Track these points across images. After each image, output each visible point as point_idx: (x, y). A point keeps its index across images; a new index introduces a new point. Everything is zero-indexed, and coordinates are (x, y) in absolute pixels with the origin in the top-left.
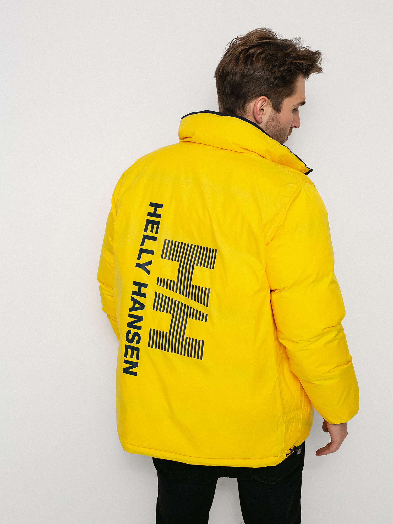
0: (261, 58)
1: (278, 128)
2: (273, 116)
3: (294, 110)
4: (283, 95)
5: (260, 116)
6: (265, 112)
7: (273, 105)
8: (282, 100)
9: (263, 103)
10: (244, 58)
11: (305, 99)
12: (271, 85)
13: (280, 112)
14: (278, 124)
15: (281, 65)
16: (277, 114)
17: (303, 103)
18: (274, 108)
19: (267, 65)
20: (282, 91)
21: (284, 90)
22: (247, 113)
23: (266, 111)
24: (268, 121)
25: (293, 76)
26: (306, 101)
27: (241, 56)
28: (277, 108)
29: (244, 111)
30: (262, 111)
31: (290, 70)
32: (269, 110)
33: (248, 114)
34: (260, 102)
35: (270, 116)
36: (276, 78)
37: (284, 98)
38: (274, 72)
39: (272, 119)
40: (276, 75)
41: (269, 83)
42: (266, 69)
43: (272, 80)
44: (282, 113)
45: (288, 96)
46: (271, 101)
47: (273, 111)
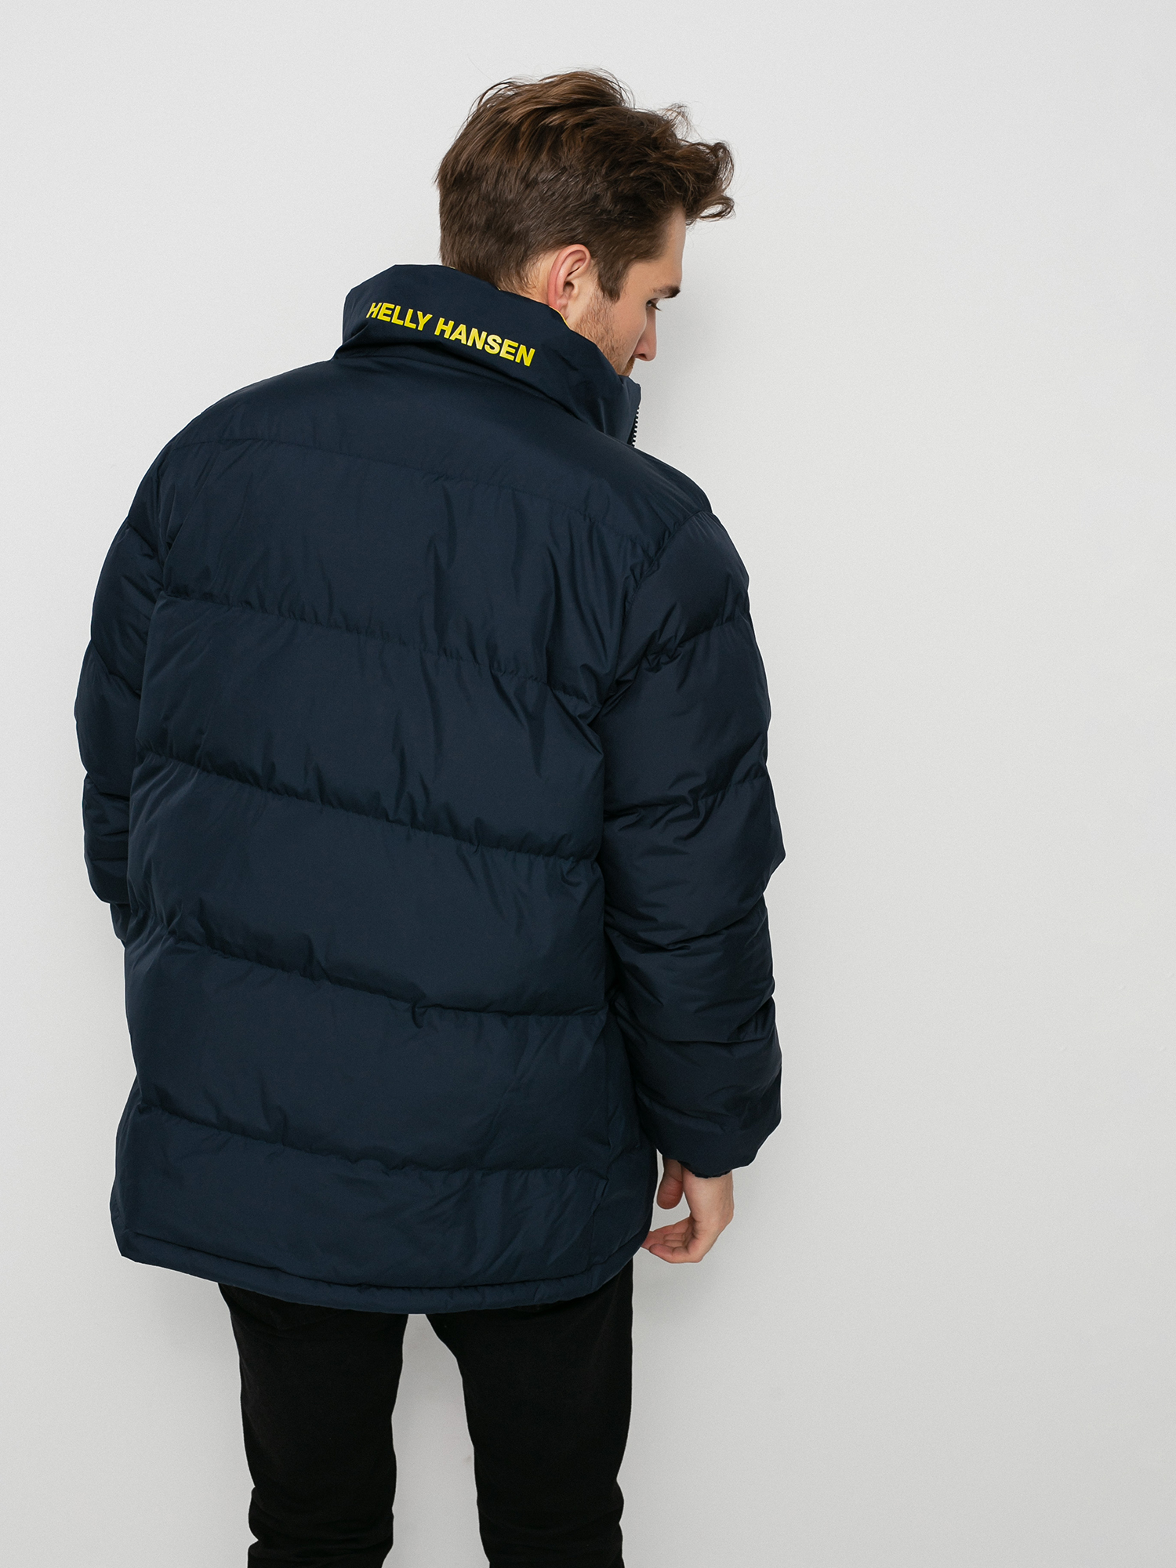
0: (582, 138)
1: (605, 343)
2: (596, 308)
3: (649, 302)
4: (631, 252)
5: (563, 301)
6: (576, 291)
7: (600, 277)
8: (626, 266)
9: (576, 267)
10: (534, 134)
11: (679, 279)
12: (604, 216)
13: (618, 299)
14: (607, 333)
15: (634, 165)
16: (608, 303)
17: (674, 292)
18: (603, 286)
19: (599, 157)
20: (630, 239)
21: (634, 238)
22: (529, 286)
23: (579, 287)
24: (582, 321)
25: (664, 199)
26: (682, 288)
27: (523, 128)
28: (611, 288)
29: (521, 279)
30: (568, 289)
31: (658, 184)
32: (587, 289)
33: (530, 291)
34: (570, 261)
35: (589, 306)
36: (617, 198)
37: (632, 260)
38: (616, 181)
39: (594, 315)
40: (620, 189)
41: (598, 210)
42: (595, 170)
43: (607, 202)
44: (620, 303)
45: (645, 257)
46: (598, 263)
47: (600, 294)
